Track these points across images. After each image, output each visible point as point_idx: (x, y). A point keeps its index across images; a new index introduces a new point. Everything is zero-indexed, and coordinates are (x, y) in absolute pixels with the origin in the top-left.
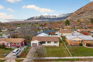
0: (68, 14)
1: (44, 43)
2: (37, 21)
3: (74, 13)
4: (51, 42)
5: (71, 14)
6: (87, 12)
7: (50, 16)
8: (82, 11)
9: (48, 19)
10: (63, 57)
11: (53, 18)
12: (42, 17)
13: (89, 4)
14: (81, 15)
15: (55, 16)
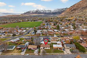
4: (47, 48)
12: (38, 11)
15: (51, 11)
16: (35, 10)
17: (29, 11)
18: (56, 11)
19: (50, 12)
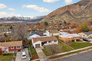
0: (41, 17)
1: (45, 43)
2: (9, 22)
3: (47, 16)
4: (52, 41)
5: (44, 16)
6: (57, 16)
7: (23, 18)
8: (53, 14)
9: (22, 20)
10: (69, 51)
11: (28, 20)
12: (14, 18)
13: (59, 9)
14: (53, 18)
15: (30, 18)
16: (11, 16)
17: (2, 18)
18: (36, 19)
19: (28, 19)
